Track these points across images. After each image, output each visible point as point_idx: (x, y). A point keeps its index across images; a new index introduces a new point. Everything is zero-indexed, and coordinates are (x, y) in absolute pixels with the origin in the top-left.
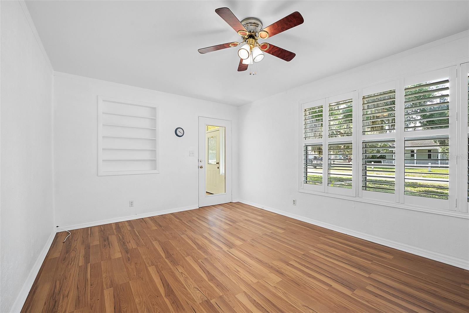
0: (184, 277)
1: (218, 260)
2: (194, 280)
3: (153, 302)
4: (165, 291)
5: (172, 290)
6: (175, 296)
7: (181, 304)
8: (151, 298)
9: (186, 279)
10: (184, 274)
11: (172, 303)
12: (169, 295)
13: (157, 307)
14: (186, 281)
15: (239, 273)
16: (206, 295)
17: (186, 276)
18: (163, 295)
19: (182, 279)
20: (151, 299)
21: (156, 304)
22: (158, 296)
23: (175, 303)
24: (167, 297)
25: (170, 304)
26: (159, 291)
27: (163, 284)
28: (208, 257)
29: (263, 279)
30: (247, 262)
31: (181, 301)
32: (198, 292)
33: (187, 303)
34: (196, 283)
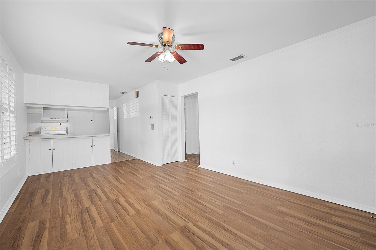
1: (194, 212)
15: (178, 204)
28: (204, 214)
29: (163, 201)
30: (170, 211)
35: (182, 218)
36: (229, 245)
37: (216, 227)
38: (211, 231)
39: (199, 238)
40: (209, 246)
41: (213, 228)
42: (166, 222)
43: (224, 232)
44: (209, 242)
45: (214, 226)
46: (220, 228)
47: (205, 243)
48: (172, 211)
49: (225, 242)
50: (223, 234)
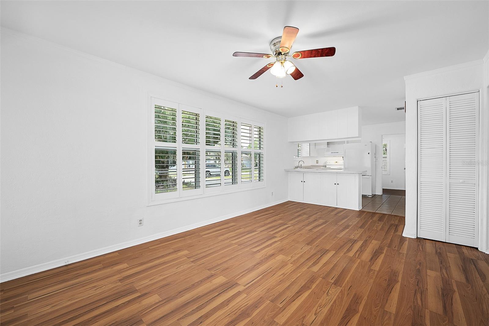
0: (321, 309)
2: (319, 299)
3: (374, 318)
4: (353, 316)
5: (346, 311)
6: (350, 305)
7: (353, 297)
8: (372, 323)
9: (322, 306)
10: (316, 310)
11: (359, 304)
12: (354, 310)
13: (374, 312)
14: (325, 305)
16: (329, 286)
17: (319, 308)
18: (359, 315)
19: (326, 310)
20: (373, 321)
21: (373, 315)
22: (365, 318)
23: (356, 302)
24: (357, 310)
25: (361, 304)
26: (359, 321)
27: (348, 322)
30: (265, 270)
31: (351, 299)
32: (330, 291)
33: (348, 295)
34: (321, 297)
35: (253, 280)
36: (201, 323)
37: (237, 312)
38: (228, 307)
39: (215, 296)
40: (203, 304)
41: (234, 310)
42: (245, 270)
43: (227, 320)
44: (207, 305)
45: (239, 310)
46: (234, 317)
47: (208, 301)
48: (267, 271)
49: (206, 320)
50: (222, 319)
